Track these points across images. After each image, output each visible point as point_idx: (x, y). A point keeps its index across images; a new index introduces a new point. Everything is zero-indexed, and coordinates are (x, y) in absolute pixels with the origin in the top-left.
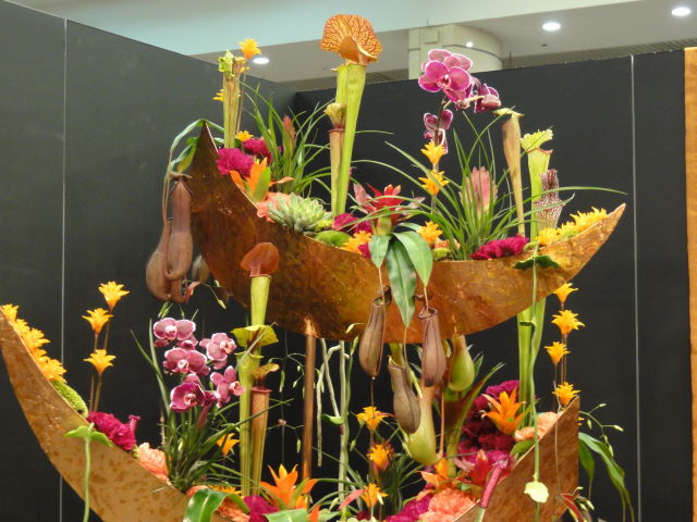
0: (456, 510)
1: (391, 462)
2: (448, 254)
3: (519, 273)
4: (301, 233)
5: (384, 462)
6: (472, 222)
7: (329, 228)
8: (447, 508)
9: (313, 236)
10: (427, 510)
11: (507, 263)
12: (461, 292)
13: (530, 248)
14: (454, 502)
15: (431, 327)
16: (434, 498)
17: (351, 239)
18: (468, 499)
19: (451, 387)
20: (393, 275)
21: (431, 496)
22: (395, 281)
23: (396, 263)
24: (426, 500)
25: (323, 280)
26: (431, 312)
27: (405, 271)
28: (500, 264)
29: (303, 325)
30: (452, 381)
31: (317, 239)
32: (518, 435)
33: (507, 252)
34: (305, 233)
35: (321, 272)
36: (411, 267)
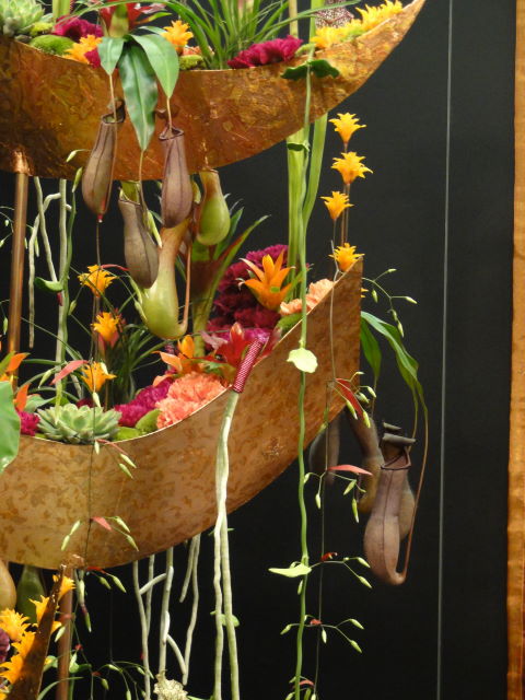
0: (201, 397)
1: (121, 335)
2: (200, 62)
3: (290, 85)
4: (11, 38)
5: (112, 334)
6: (231, 20)
7: (48, 32)
8: (191, 393)
9: (28, 42)
10: (166, 397)
11: (274, 72)
12: (215, 112)
13: (304, 52)
14: (199, 386)
15: (174, 152)
16: (176, 383)
17: (75, 44)
18: (217, 382)
19: (200, 239)
20: (128, 85)
21: (171, 380)
22: (130, 92)
23: (132, 70)
24: (164, 386)
25: (39, 99)
26: (175, 132)
27: (144, 82)
28: (266, 73)
29: (14, 160)
30: (201, 232)
31: (32, 45)
32: (284, 308)
33: (274, 58)
34: (17, 38)
35: (37, 89)
36: (152, 75)
